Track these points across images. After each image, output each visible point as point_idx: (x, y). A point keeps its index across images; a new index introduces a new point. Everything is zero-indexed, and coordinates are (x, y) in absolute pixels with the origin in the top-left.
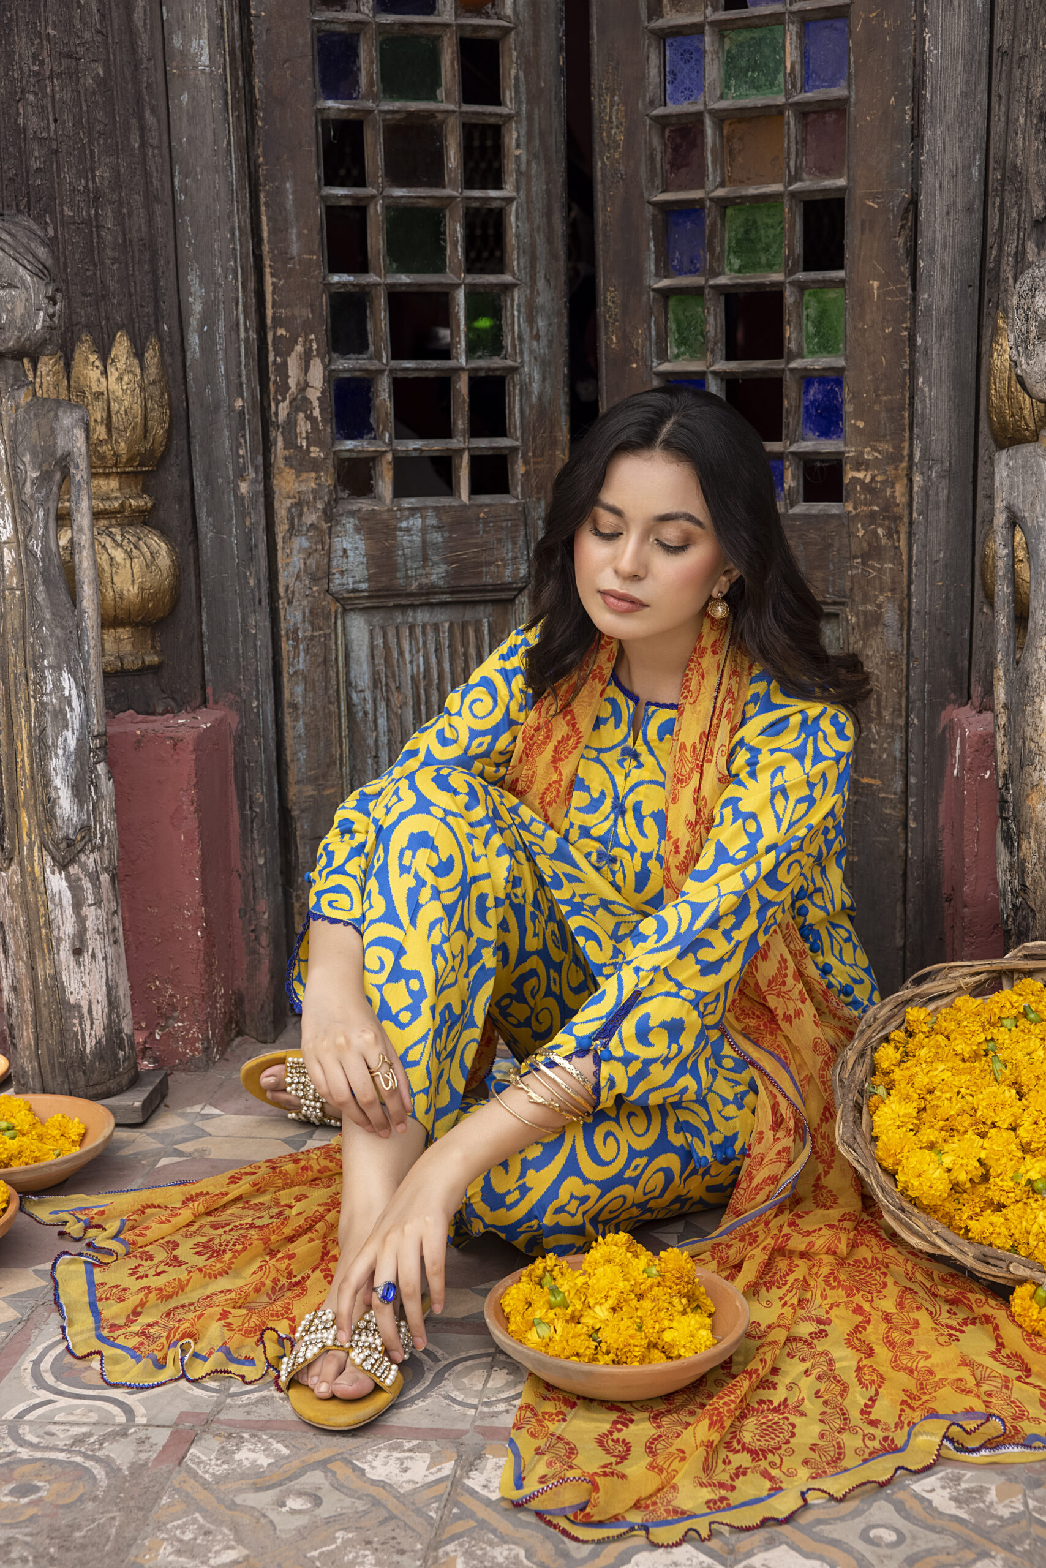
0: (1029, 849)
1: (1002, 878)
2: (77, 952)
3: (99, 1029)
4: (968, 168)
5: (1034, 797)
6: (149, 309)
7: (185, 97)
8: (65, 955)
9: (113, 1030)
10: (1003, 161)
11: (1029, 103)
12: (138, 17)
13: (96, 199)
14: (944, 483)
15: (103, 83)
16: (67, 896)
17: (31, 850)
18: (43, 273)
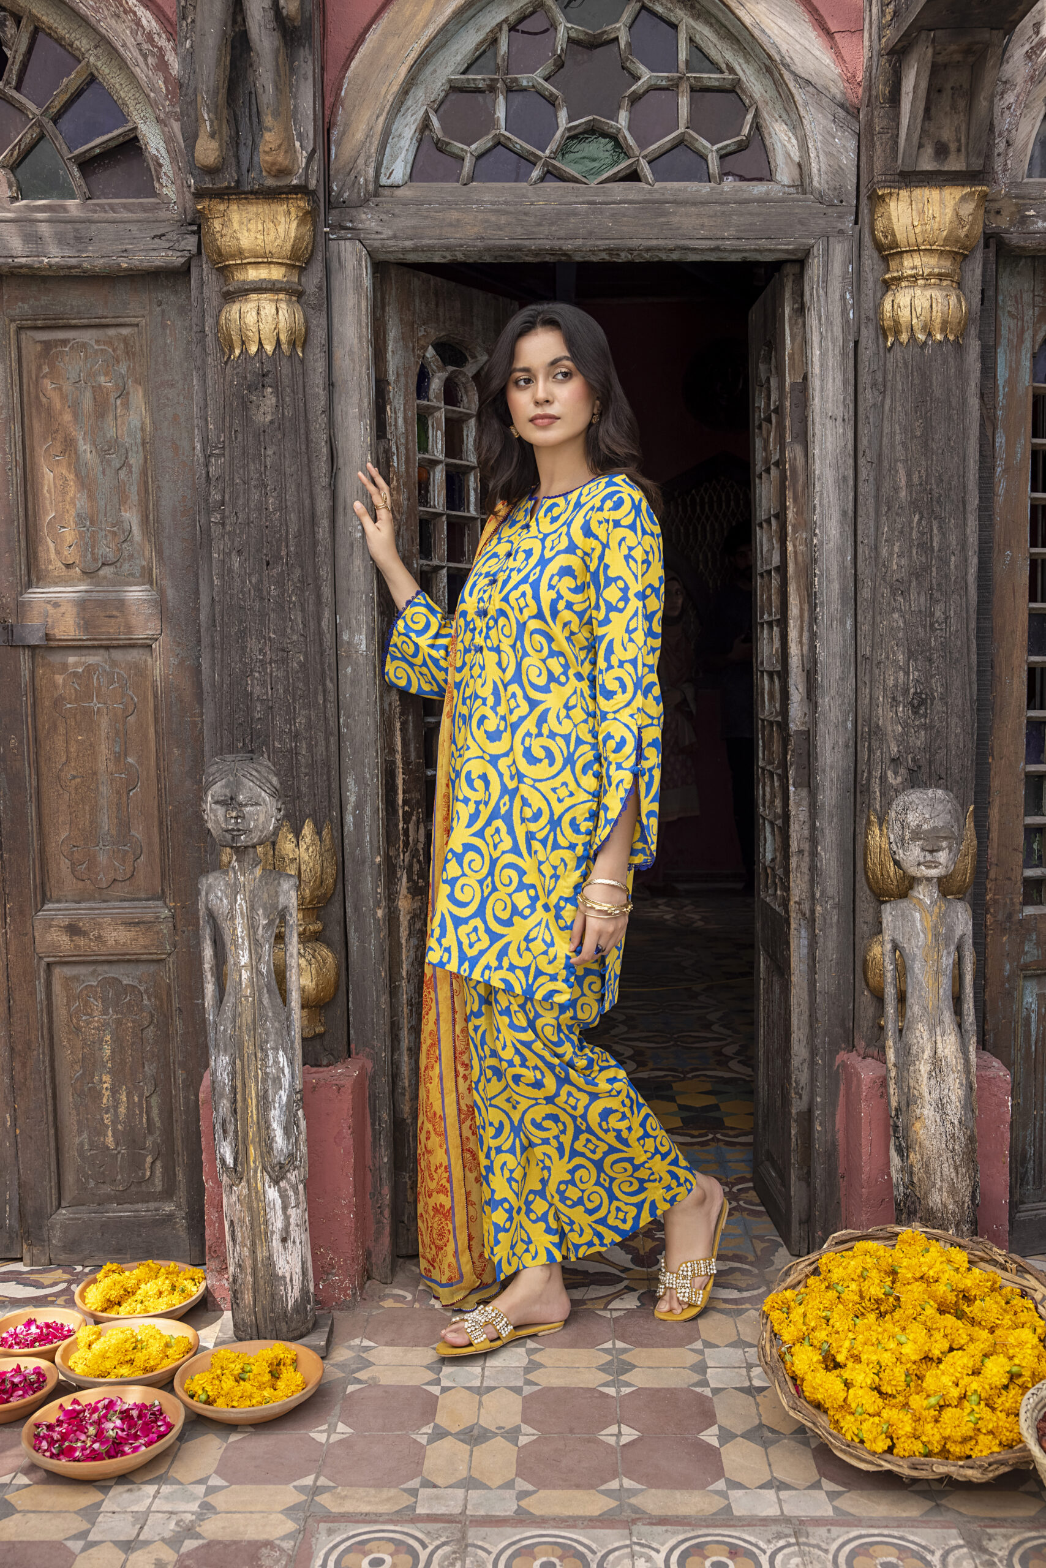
0: (914, 1158)
1: (895, 1176)
2: (284, 1240)
3: (296, 1292)
4: (845, 721)
5: (918, 1125)
6: (326, 804)
7: (349, 670)
8: (276, 1243)
9: (304, 1291)
10: (869, 721)
11: (885, 690)
12: (324, 624)
13: (296, 736)
14: (835, 911)
15: (303, 666)
16: (278, 1203)
17: (256, 1172)
18: (276, 794)
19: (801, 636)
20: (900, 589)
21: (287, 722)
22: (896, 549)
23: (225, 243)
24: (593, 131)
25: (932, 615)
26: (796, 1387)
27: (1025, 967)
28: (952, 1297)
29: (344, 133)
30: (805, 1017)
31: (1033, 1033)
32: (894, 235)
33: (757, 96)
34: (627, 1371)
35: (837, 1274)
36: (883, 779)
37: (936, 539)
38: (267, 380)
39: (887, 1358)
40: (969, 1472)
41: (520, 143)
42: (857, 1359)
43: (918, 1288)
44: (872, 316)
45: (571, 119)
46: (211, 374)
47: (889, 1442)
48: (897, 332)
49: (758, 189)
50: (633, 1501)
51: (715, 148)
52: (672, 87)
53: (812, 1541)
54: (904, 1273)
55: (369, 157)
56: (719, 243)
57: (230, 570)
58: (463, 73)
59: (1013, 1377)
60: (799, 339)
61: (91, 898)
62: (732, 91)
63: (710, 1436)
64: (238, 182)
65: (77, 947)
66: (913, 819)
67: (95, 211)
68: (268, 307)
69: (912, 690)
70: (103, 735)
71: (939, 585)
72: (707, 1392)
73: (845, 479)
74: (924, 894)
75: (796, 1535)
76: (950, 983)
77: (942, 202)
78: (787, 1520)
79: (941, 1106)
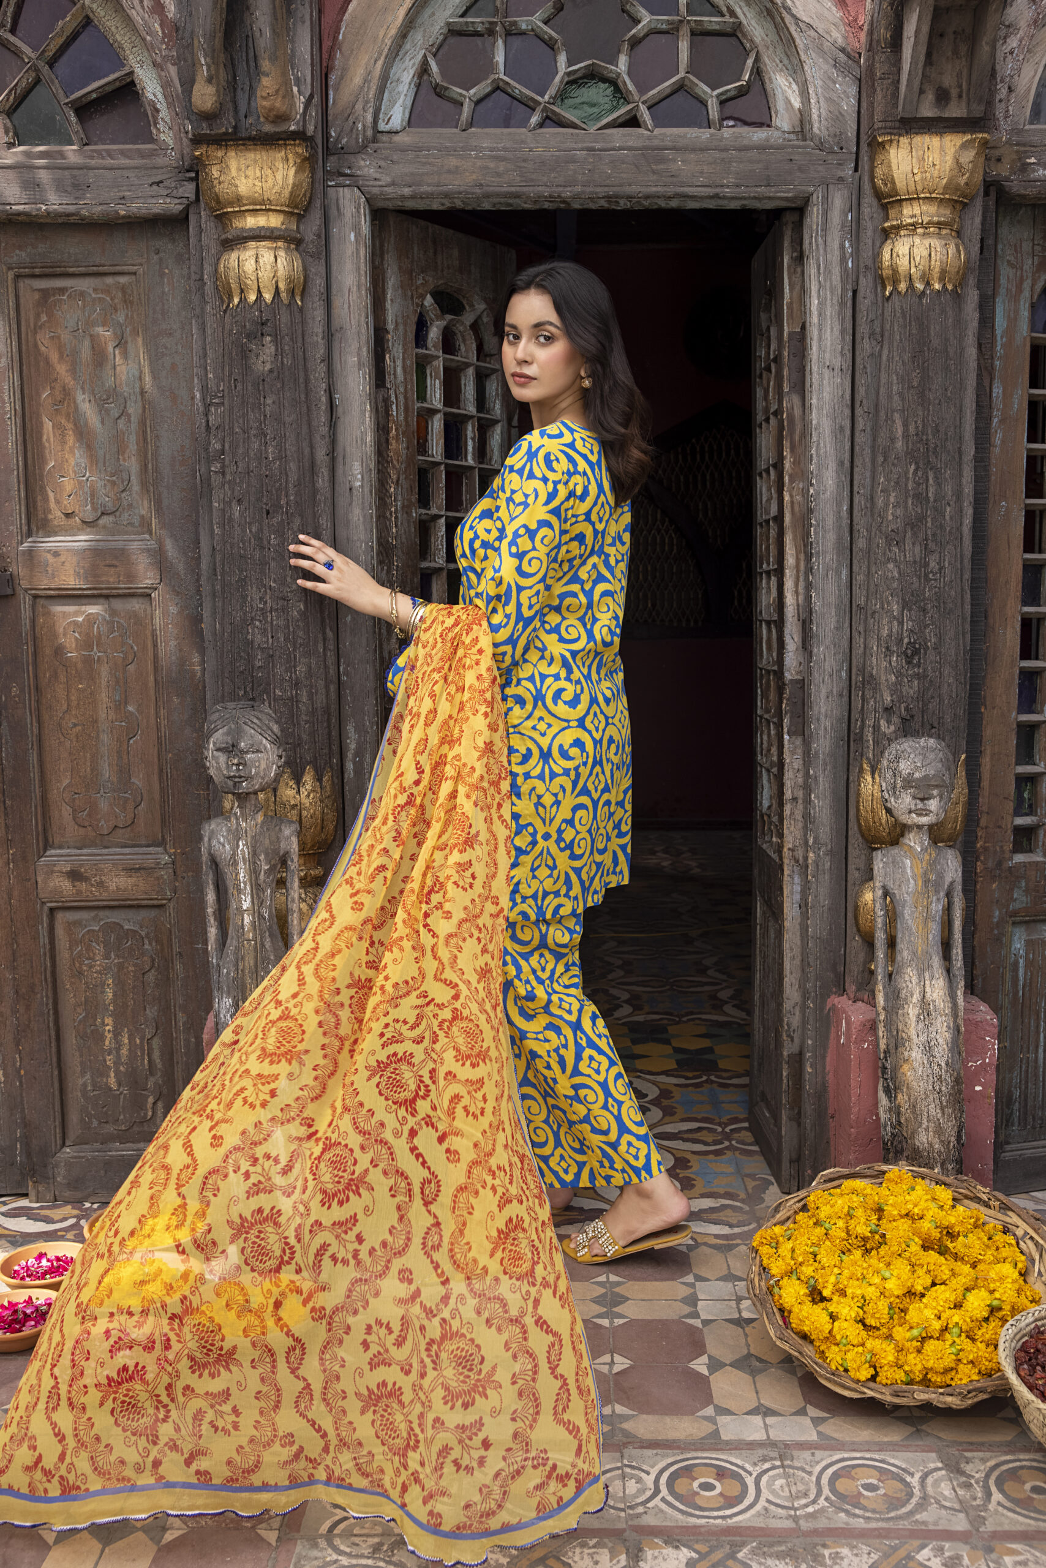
0: (902, 1098)
1: (883, 1116)
4: (840, 671)
5: (906, 1067)
6: (326, 751)
10: (862, 670)
11: (879, 639)
14: (828, 858)
15: (303, 614)
18: (276, 741)
19: (797, 586)
20: (895, 539)
21: (288, 669)
22: (892, 499)
23: (223, 190)
24: (592, 76)
25: (927, 565)
26: (784, 1318)
27: (1014, 914)
28: (936, 1234)
29: (342, 77)
30: (797, 961)
31: (1021, 978)
32: (893, 183)
33: (758, 40)
34: (620, 1303)
35: (824, 1212)
36: (876, 728)
37: (931, 490)
38: (266, 329)
39: (871, 1292)
40: (949, 1399)
41: (519, 88)
42: (843, 1293)
43: (904, 1225)
44: (870, 265)
45: (570, 63)
46: (210, 322)
47: (872, 1371)
48: (895, 282)
49: (758, 135)
50: (625, 1426)
51: (715, 93)
52: (672, 31)
53: (796, 1464)
54: (890, 1210)
55: (367, 102)
56: (718, 190)
57: (231, 519)
58: (462, 16)
59: (993, 1310)
60: (798, 288)
61: (93, 844)
62: (733, 35)
63: (700, 1365)
64: (235, 127)
65: (79, 892)
66: (905, 767)
67: (92, 158)
68: (266, 255)
69: (906, 640)
70: (104, 683)
71: (934, 535)
72: (697, 1323)
73: (842, 429)
74: (915, 842)
75: (781, 1458)
76: (939, 928)
77: (942, 149)
78: (771, 1444)
79: (928, 1049)
